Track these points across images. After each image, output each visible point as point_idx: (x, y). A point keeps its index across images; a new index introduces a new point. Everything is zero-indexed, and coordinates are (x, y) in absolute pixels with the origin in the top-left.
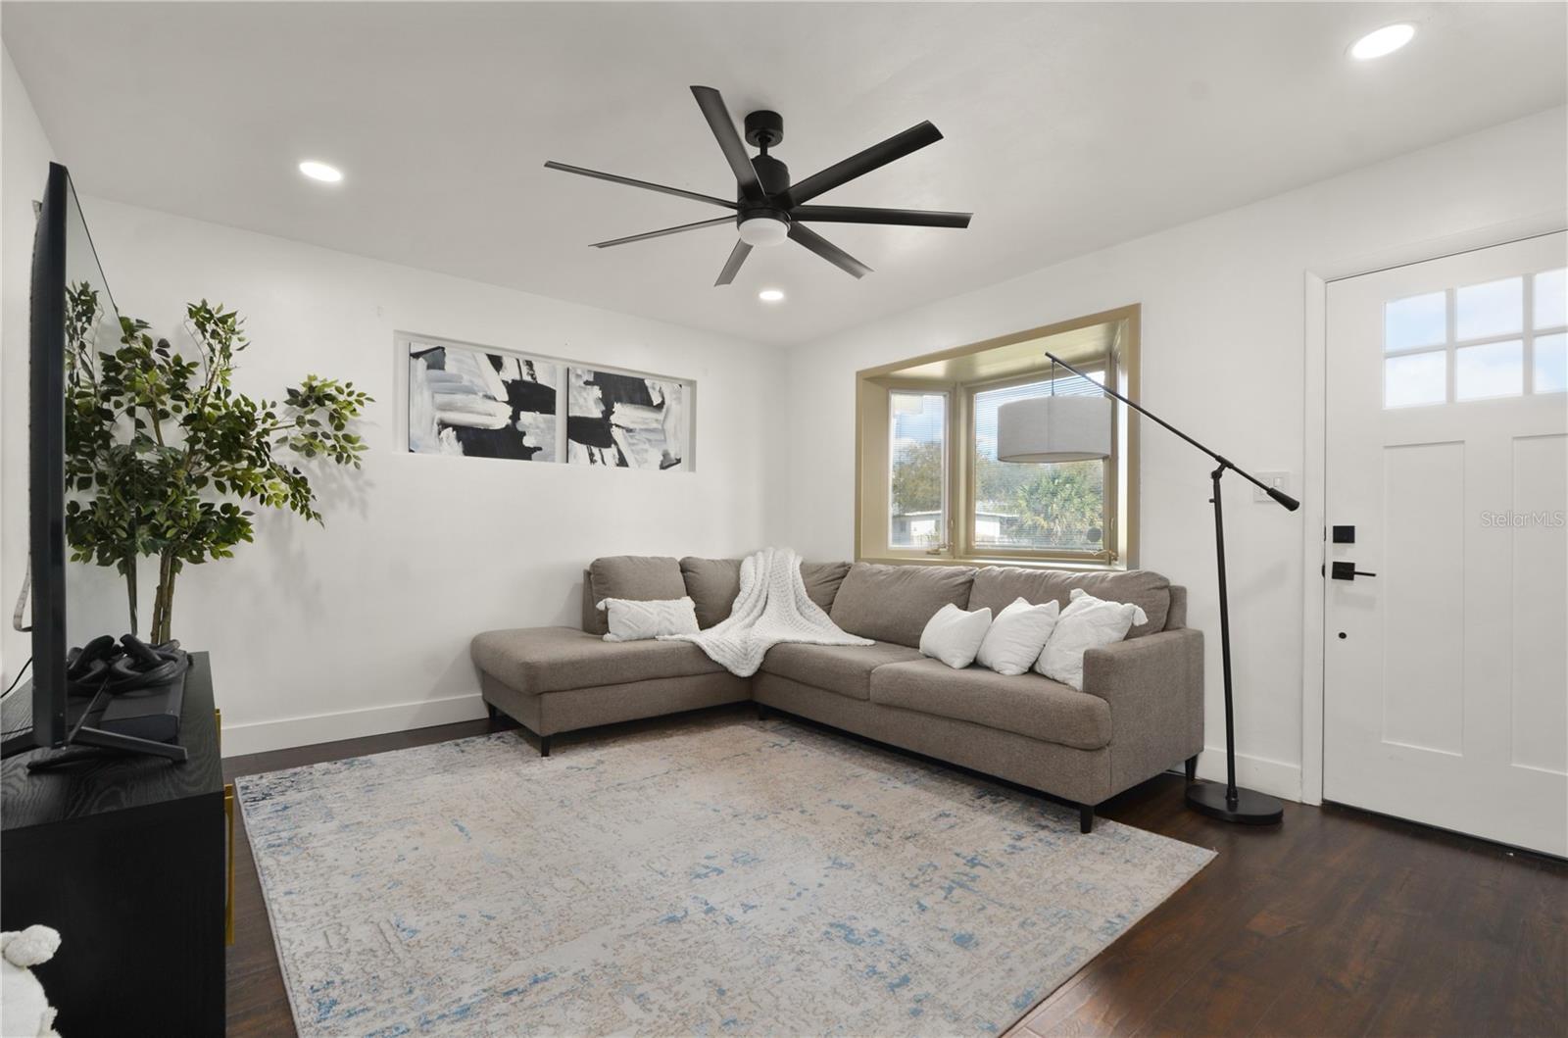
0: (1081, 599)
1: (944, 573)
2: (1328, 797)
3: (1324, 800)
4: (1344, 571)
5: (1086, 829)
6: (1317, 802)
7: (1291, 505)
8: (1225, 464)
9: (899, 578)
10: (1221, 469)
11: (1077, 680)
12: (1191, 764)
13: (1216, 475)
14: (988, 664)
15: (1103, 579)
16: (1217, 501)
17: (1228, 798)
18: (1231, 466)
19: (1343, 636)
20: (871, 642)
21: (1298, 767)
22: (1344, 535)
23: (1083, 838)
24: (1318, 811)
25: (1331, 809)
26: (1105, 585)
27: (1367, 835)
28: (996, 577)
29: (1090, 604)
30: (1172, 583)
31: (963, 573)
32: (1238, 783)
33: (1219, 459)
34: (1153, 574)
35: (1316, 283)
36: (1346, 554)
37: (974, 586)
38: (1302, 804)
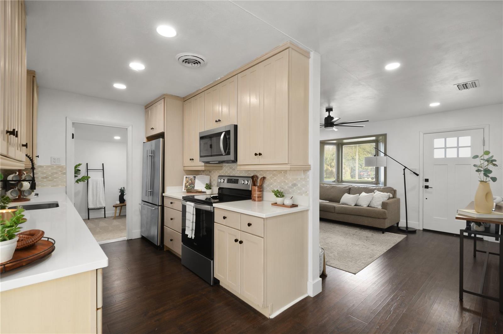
0: (377, 193)
1: (343, 187)
2: (424, 228)
3: (423, 229)
4: (427, 187)
5: (383, 233)
6: (422, 229)
7: (417, 175)
8: (406, 167)
9: (332, 188)
10: (405, 168)
11: (380, 207)
12: (398, 224)
13: (404, 170)
14: (359, 205)
15: (381, 188)
16: (404, 174)
17: (406, 228)
18: (407, 168)
19: (426, 199)
20: (328, 201)
21: (418, 223)
22: (427, 180)
23: (383, 234)
24: (422, 231)
25: (425, 230)
26: (381, 189)
27: (431, 234)
28: (356, 188)
29: (380, 193)
30: (394, 189)
31: (348, 187)
32: (408, 226)
33: (405, 166)
34: (391, 187)
35: (421, 134)
36: (427, 184)
37: (351, 190)
38: (419, 230)
